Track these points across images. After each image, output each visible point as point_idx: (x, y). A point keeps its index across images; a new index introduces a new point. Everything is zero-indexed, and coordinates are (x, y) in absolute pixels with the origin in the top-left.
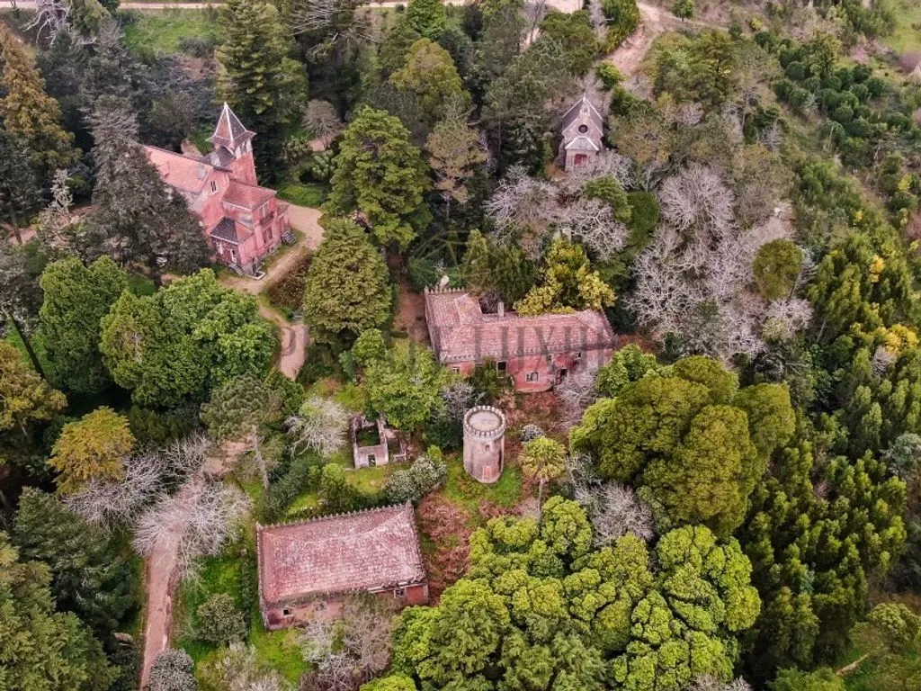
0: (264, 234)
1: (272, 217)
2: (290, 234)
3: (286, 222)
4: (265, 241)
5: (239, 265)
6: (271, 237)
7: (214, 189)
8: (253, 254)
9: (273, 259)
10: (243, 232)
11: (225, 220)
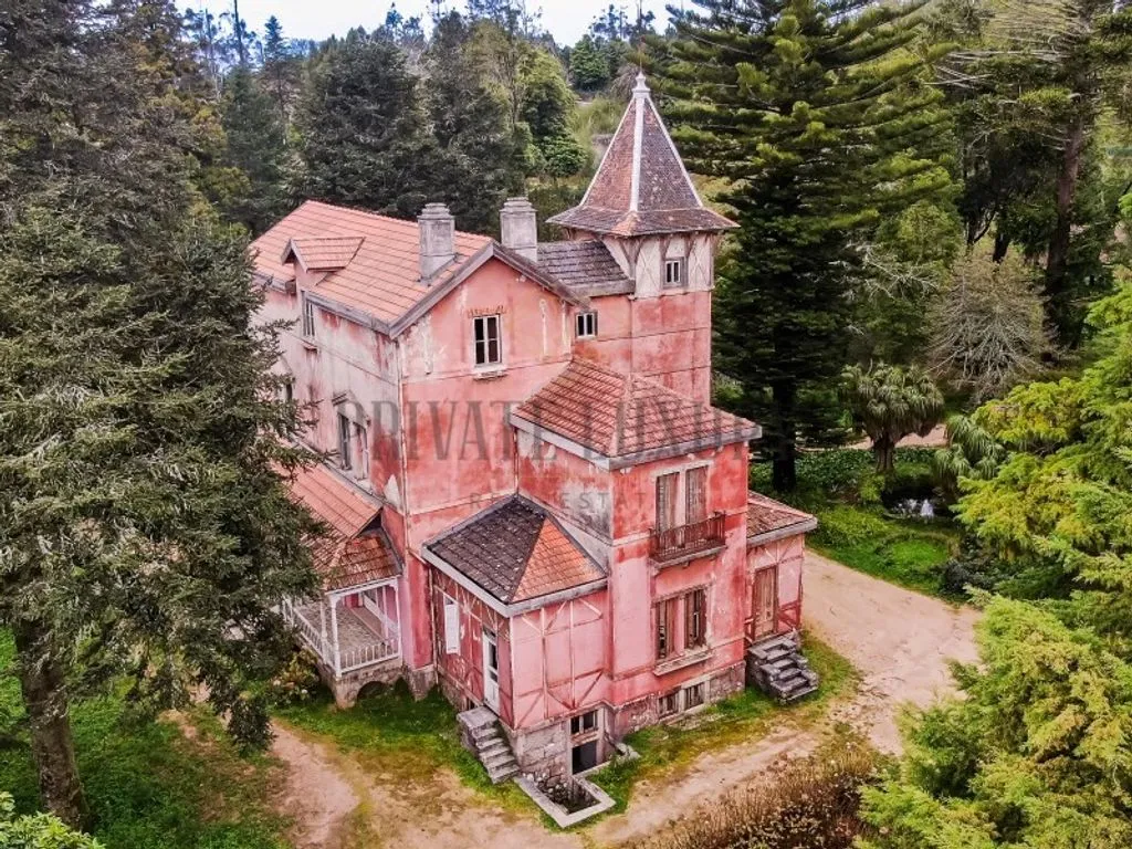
0: (663, 607)
1: (717, 540)
2: (792, 658)
3: (786, 596)
4: (662, 647)
5: (502, 730)
6: (696, 638)
7: (486, 349)
8: (587, 693)
9: (680, 745)
10: (560, 569)
11: (513, 508)
